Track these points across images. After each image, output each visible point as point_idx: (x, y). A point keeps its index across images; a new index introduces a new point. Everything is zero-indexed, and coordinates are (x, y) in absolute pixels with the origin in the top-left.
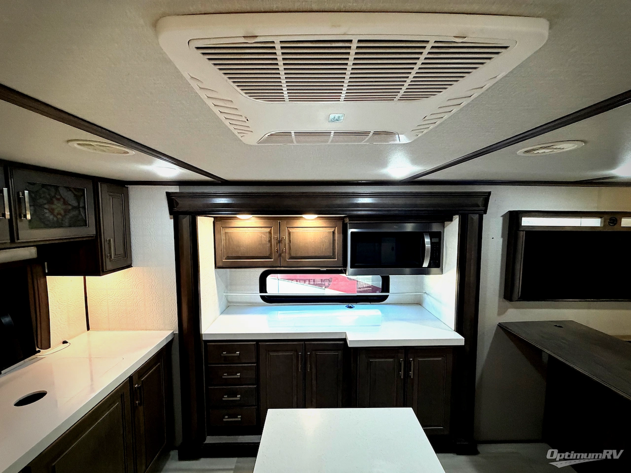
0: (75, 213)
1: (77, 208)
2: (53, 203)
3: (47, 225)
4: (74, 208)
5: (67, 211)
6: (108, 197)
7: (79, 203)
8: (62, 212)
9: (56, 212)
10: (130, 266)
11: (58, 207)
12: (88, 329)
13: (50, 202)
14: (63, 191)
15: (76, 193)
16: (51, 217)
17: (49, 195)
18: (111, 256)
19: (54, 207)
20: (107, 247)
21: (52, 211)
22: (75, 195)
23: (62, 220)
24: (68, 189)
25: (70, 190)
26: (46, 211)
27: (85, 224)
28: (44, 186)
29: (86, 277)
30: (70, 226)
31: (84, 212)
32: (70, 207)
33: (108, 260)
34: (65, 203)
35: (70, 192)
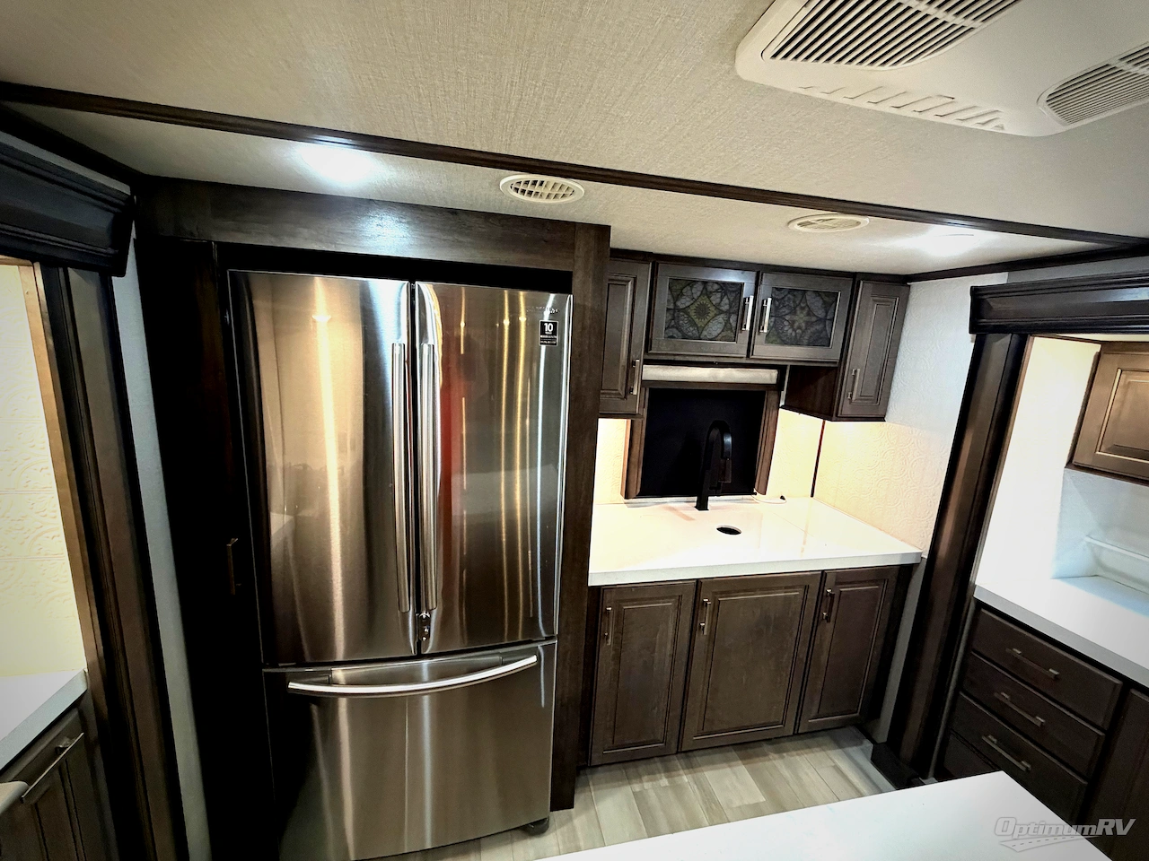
0: (818, 327)
1: (821, 320)
2: (795, 313)
3: (783, 341)
4: (819, 320)
5: (809, 324)
6: (871, 303)
7: (827, 313)
8: (803, 325)
9: (796, 325)
10: (882, 419)
11: (801, 318)
12: (812, 496)
13: (793, 312)
14: (809, 297)
15: (826, 299)
16: (790, 331)
17: (794, 302)
18: (851, 396)
19: (796, 318)
20: (850, 380)
21: (792, 323)
22: (824, 302)
23: (801, 337)
24: (817, 293)
25: (820, 295)
26: (786, 323)
27: (826, 343)
28: (791, 291)
29: (827, 421)
30: (808, 345)
31: (830, 325)
32: (814, 319)
33: (847, 402)
34: (810, 313)
35: (818, 298)
